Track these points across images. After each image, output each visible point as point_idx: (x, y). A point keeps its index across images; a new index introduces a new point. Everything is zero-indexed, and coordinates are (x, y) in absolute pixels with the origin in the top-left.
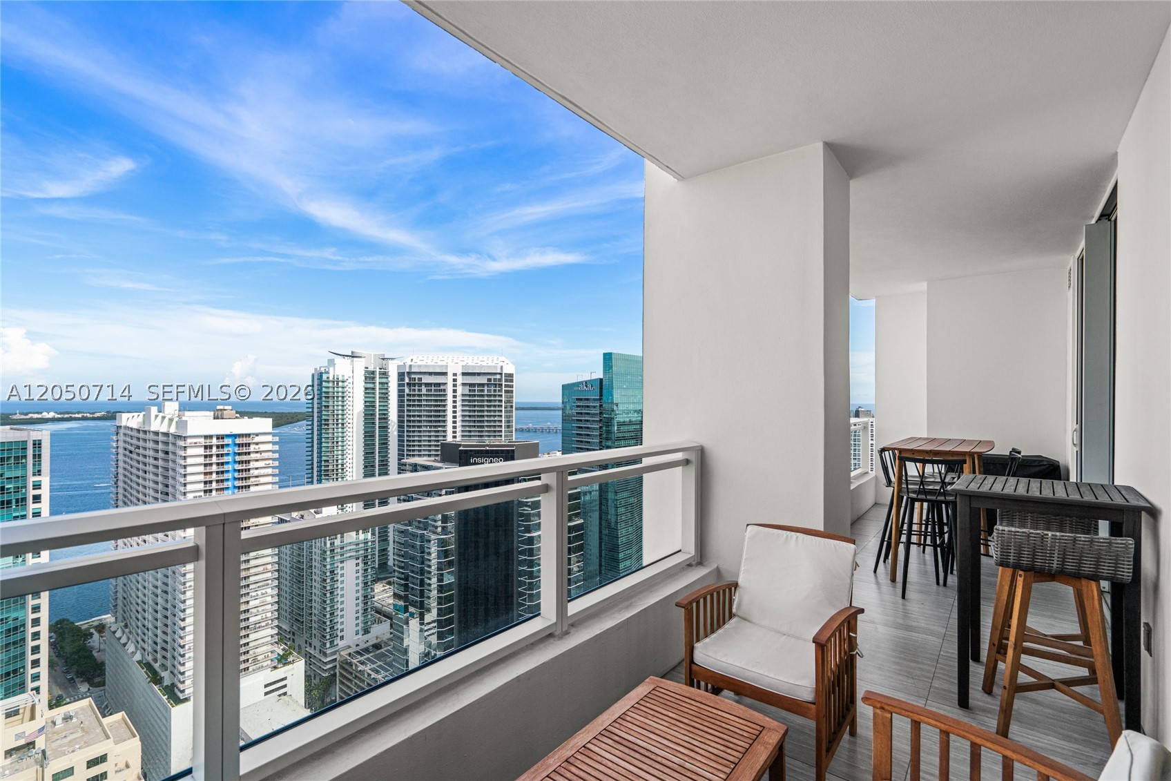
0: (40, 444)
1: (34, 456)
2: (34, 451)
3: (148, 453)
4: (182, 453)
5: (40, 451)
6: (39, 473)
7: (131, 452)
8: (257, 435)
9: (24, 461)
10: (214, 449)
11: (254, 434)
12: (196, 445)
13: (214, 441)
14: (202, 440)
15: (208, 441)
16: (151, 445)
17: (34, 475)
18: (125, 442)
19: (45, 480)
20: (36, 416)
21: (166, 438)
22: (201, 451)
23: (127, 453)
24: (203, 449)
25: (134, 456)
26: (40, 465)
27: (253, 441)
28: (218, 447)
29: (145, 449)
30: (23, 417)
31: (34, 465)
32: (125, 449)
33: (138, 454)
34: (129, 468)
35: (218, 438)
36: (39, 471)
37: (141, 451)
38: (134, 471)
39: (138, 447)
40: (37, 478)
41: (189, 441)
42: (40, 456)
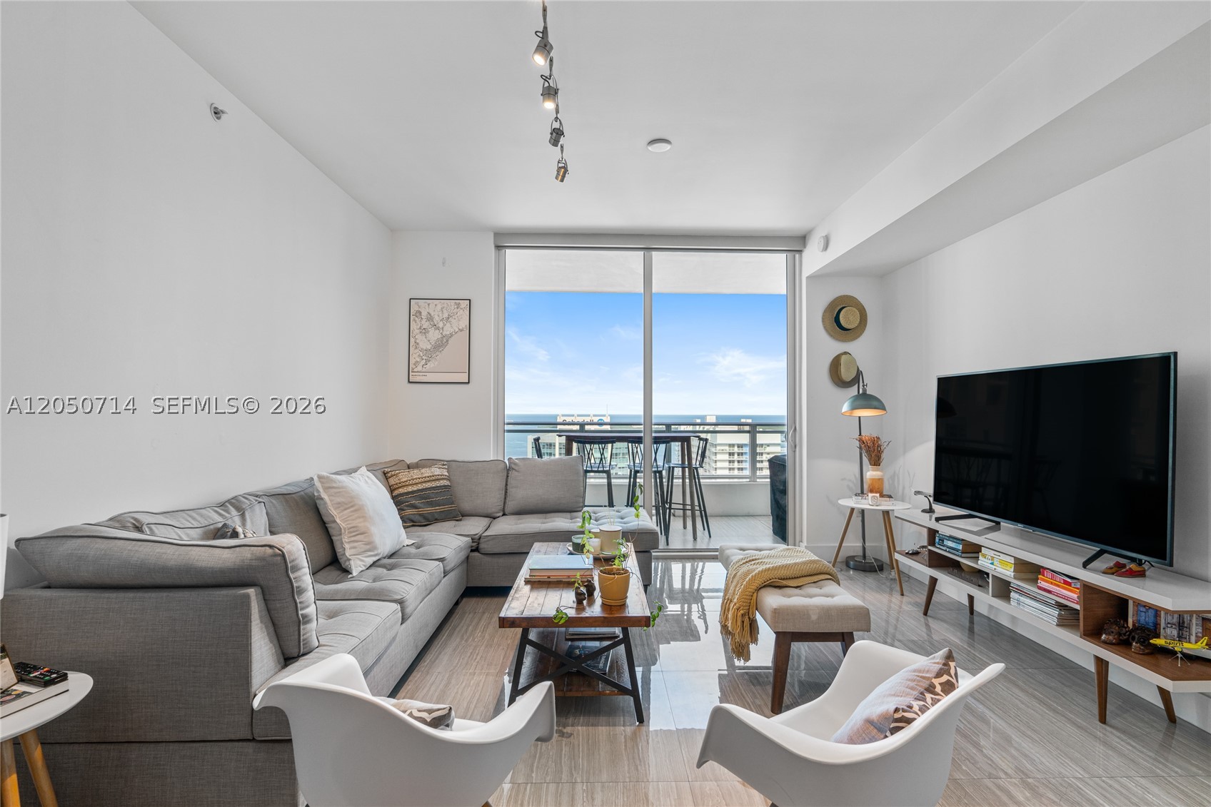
4: (713, 458)
8: (768, 446)
10: (736, 455)
11: (766, 444)
12: (723, 452)
13: (736, 450)
14: (727, 448)
15: (731, 449)
22: (726, 457)
24: (728, 455)
27: (766, 451)
28: (739, 454)
35: (738, 447)
41: (718, 448)
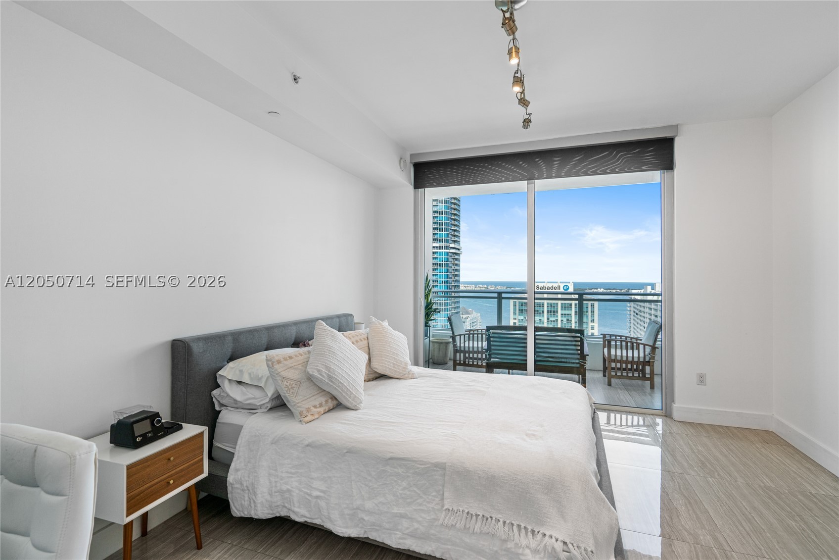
0: (594, 305)
1: (591, 311)
2: (591, 309)
3: (646, 315)
5: (594, 309)
6: (593, 321)
7: (637, 314)
9: (587, 314)
16: (647, 310)
17: (591, 322)
18: (634, 307)
19: (596, 325)
20: (595, 290)
21: (656, 307)
23: (635, 314)
25: (638, 316)
26: (594, 316)
29: (644, 312)
30: (590, 291)
31: (591, 316)
32: (634, 312)
33: (641, 316)
34: (636, 324)
36: (593, 320)
37: (642, 314)
38: (639, 326)
39: (640, 311)
40: (593, 324)
42: (594, 311)
